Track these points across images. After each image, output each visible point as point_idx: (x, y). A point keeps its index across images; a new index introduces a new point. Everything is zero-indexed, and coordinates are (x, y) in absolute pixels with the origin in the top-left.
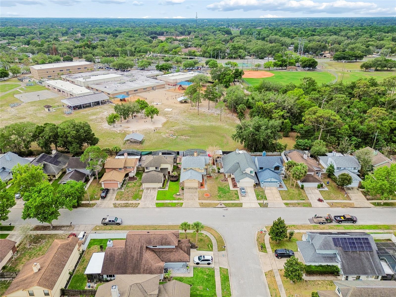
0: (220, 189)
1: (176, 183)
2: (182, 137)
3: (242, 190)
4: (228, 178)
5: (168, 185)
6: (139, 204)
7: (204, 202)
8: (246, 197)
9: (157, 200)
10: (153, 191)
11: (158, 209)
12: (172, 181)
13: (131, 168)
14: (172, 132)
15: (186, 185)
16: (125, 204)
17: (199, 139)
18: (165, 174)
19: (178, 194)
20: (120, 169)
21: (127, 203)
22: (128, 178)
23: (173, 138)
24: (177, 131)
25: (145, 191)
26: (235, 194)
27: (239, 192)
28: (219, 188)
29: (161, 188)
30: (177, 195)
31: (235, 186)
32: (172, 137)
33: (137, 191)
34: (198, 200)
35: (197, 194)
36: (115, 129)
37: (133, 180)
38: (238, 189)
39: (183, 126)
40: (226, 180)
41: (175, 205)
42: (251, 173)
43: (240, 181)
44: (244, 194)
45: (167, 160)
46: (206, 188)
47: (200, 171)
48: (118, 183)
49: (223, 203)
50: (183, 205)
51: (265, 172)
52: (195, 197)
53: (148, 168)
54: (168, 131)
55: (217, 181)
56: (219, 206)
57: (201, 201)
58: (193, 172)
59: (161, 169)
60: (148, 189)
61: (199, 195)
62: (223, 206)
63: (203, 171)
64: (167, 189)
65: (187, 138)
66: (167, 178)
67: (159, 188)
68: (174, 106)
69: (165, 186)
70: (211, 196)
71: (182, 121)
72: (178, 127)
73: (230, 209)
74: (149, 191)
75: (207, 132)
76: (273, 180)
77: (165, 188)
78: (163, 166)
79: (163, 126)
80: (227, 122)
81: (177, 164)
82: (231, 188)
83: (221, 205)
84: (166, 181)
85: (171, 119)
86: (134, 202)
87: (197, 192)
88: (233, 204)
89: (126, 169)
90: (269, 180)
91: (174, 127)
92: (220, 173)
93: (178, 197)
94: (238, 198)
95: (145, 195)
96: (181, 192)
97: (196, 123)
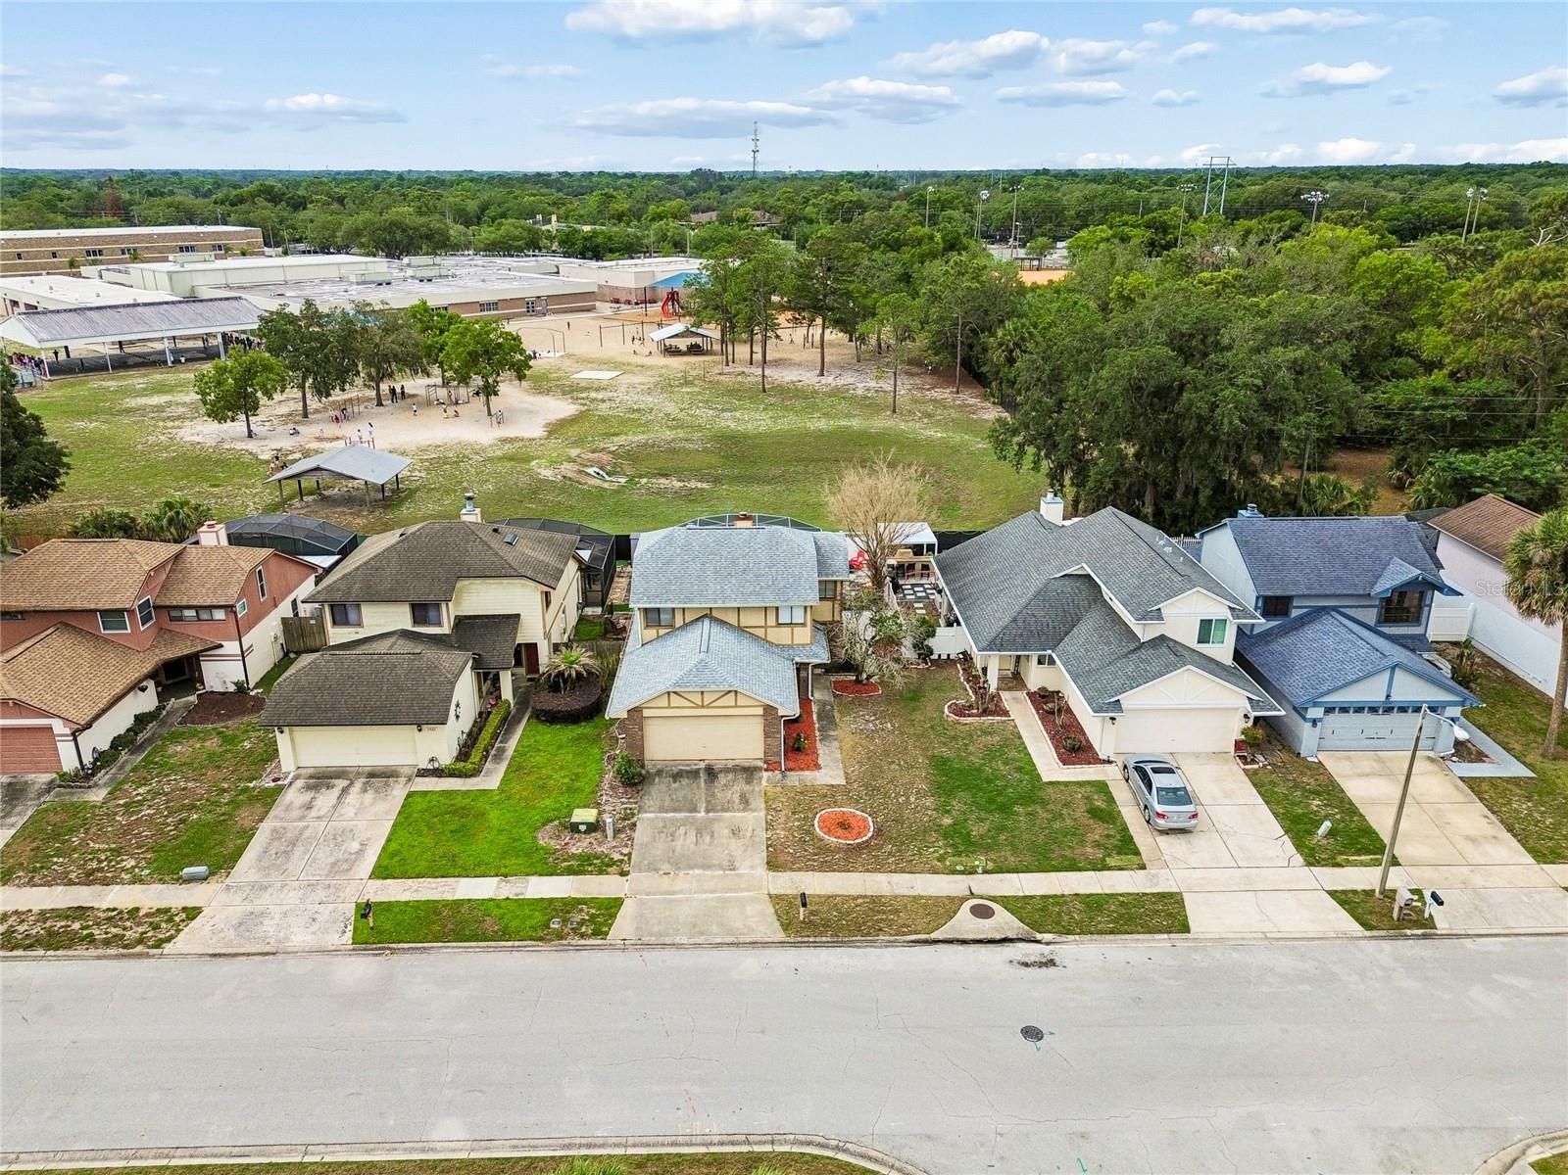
0: (949, 778)
1: (584, 729)
2: (663, 480)
3: (1159, 781)
4: (1004, 695)
5: (512, 745)
6: (192, 913)
7: (819, 884)
8: (1196, 840)
9: (381, 872)
10: (369, 796)
11: (363, 968)
12: (551, 718)
13: (220, 615)
14: (605, 458)
15: (664, 744)
16: (58, 914)
17: (767, 488)
18: (492, 660)
19: (584, 815)
20: (112, 617)
21: (81, 912)
22: (193, 699)
23: (606, 485)
24: (633, 456)
25: (293, 796)
26: (1095, 813)
27: (1122, 794)
28: (940, 764)
29: (438, 773)
30: (574, 828)
31: (1075, 747)
32: (598, 482)
33: (226, 797)
34: (761, 871)
35: (754, 819)
36: (252, 446)
37: (221, 718)
38: (1111, 775)
39: (669, 435)
40: (991, 706)
41: (539, 917)
42: (1203, 638)
43: (1128, 699)
44: (1176, 814)
45: (508, 554)
46: (830, 769)
47: (781, 636)
48: (58, 726)
49: (1006, 902)
50: (623, 926)
51: (1310, 632)
52: (736, 847)
53: (352, 616)
54: (574, 452)
55: (918, 716)
56: (964, 923)
57: (790, 883)
58: (721, 638)
59: (461, 622)
60: (321, 779)
61: (769, 826)
62: (1004, 921)
63: (804, 635)
64: (491, 779)
65: (693, 484)
66: (507, 692)
67: (423, 773)
68: (629, 364)
69: (475, 757)
70: (879, 832)
71: (668, 415)
72: (641, 438)
73: (1079, 953)
74: (326, 799)
75: (817, 461)
76: (1408, 688)
77: (476, 773)
78: (481, 598)
79: (550, 433)
80: (929, 416)
81: (611, 609)
82: (1048, 765)
83: (983, 912)
84: (494, 720)
85: (603, 406)
86: (149, 896)
87: (759, 803)
88: (1094, 904)
89: (175, 627)
90: (1372, 691)
91: (616, 439)
92: (938, 663)
93: (579, 846)
94: (1126, 846)
95: (277, 835)
96: (614, 805)
97: (755, 421)
